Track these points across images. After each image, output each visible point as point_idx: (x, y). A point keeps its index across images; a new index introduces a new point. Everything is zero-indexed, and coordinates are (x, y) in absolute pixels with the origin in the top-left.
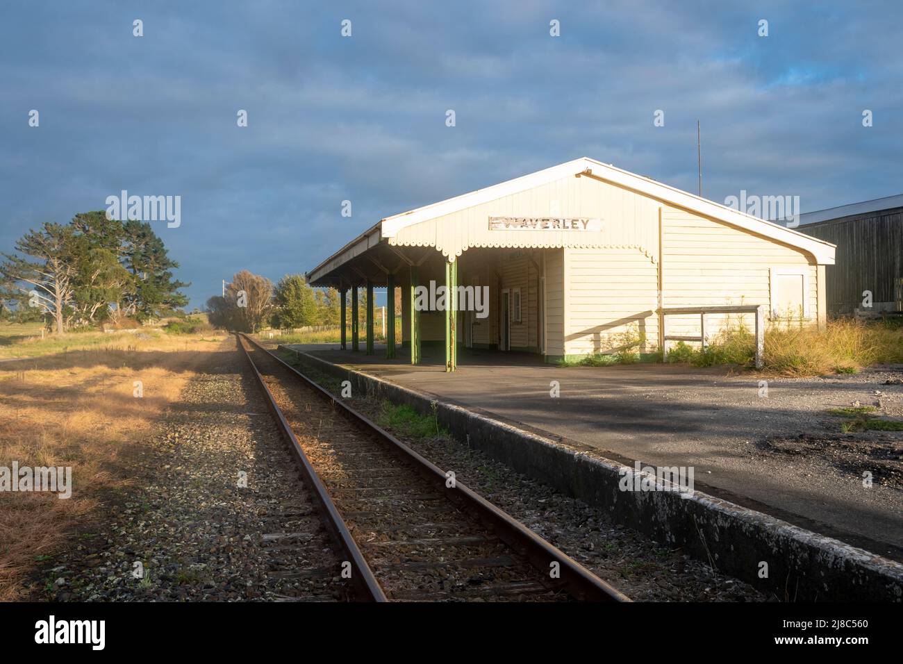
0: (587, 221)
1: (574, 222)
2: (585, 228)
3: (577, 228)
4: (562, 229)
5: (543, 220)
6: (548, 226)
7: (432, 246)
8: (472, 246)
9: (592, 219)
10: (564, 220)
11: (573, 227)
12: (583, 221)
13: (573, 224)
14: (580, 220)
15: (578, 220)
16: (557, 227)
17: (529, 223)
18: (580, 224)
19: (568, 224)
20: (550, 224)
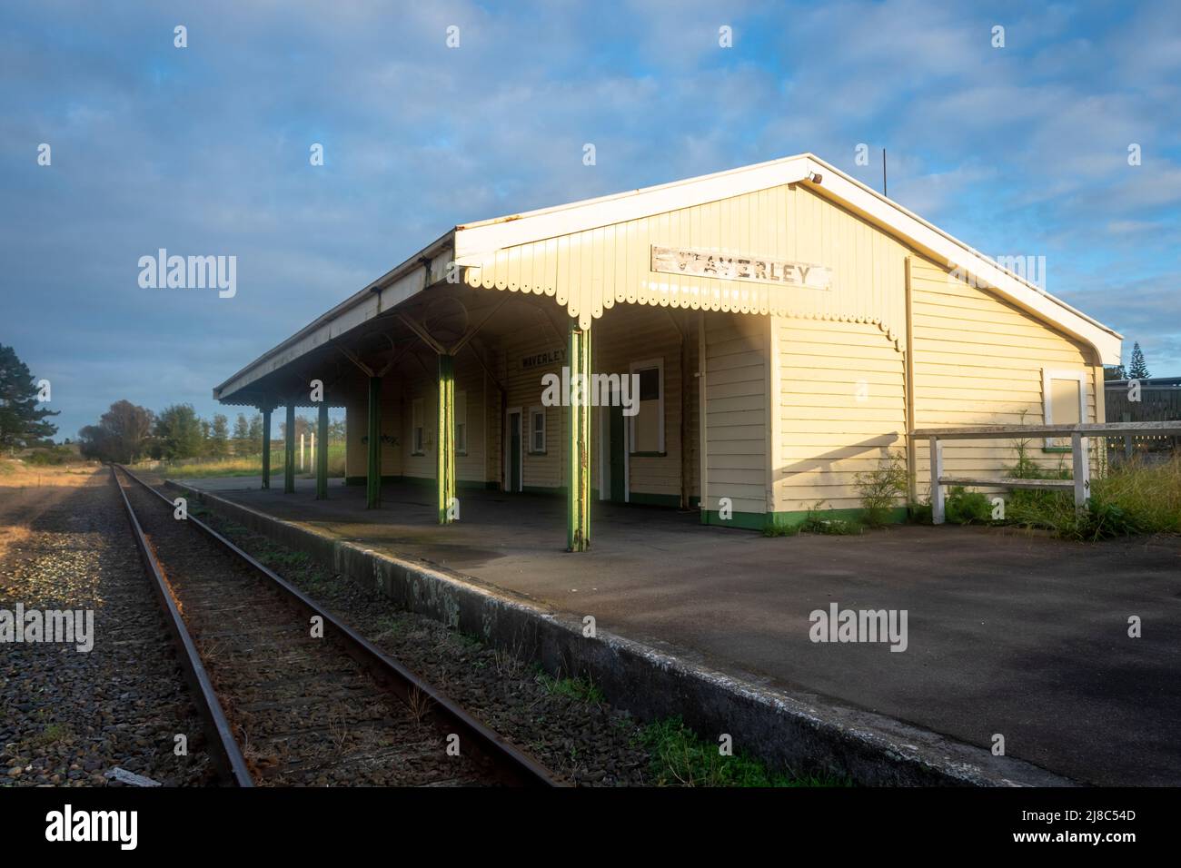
0: (808, 269)
1: (789, 270)
2: (804, 282)
3: (792, 280)
4: (768, 281)
5: (740, 261)
6: (747, 272)
7: (550, 294)
8: (620, 300)
9: (813, 266)
10: (772, 265)
11: (786, 279)
12: (800, 269)
13: (786, 273)
14: (796, 267)
15: (793, 267)
16: (761, 276)
17: (717, 264)
18: (795, 274)
19: (779, 272)
20: (751, 269)
